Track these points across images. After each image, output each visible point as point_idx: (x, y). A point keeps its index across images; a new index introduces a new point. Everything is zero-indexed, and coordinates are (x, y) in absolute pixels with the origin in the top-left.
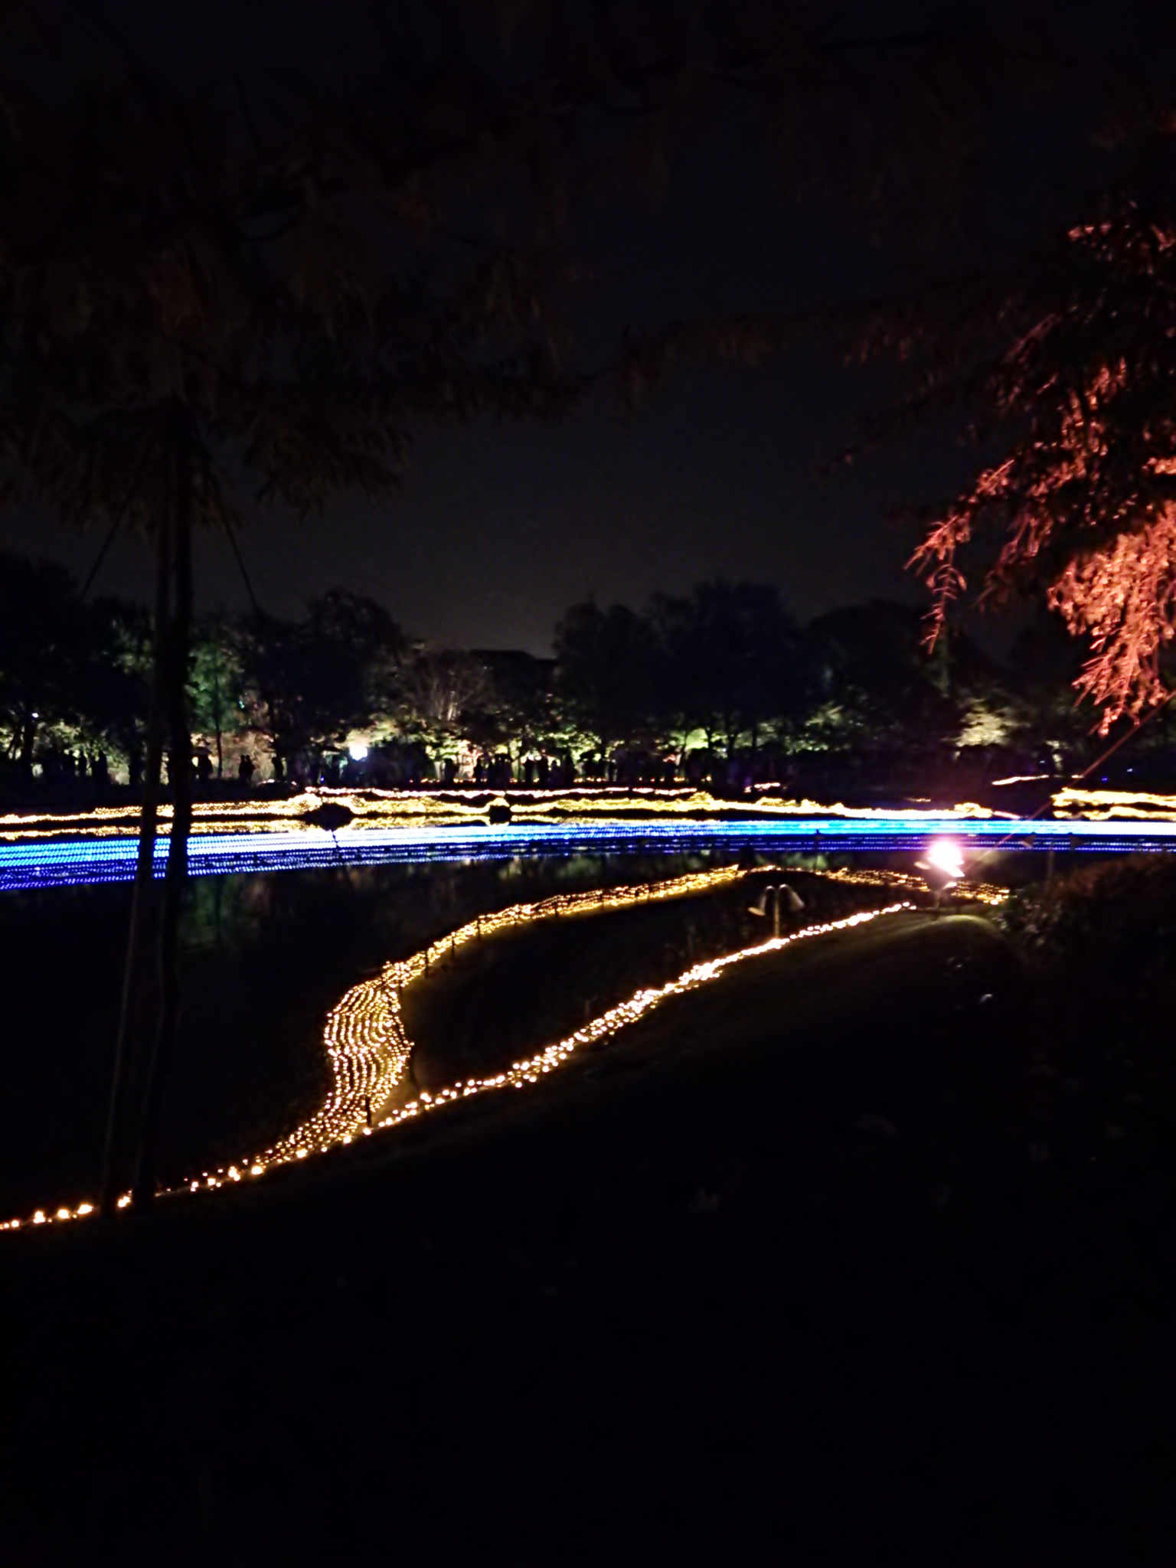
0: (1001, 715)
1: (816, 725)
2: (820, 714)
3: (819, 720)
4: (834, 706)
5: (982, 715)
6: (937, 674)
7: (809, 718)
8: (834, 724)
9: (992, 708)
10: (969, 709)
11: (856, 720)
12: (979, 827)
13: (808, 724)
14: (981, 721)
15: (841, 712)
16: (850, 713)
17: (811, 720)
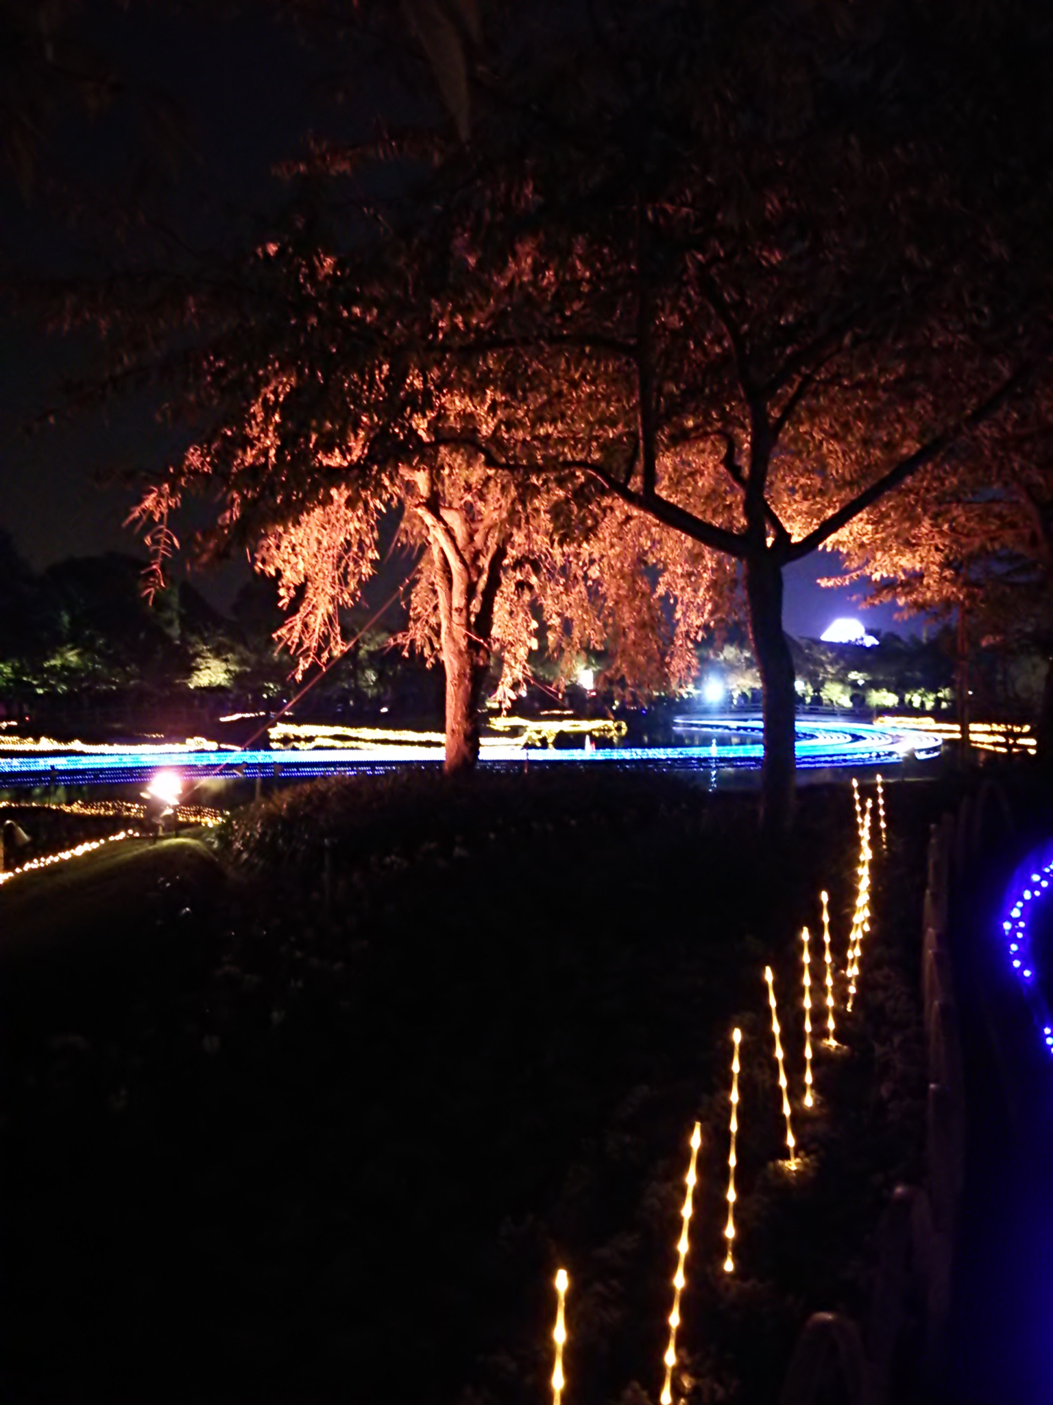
0: (226, 661)
1: (55, 666)
2: (58, 656)
3: (56, 662)
4: (72, 649)
5: (209, 660)
6: (170, 623)
7: (47, 659)
8: (73, 665)
9: (218, 653)
10: (198, 655)
11: (94, 662)
12: (205, 759)
13: (46, 665)
14: (209, 665)
15: (79, 655)
16: (87, 656)
17: (49, 661)
